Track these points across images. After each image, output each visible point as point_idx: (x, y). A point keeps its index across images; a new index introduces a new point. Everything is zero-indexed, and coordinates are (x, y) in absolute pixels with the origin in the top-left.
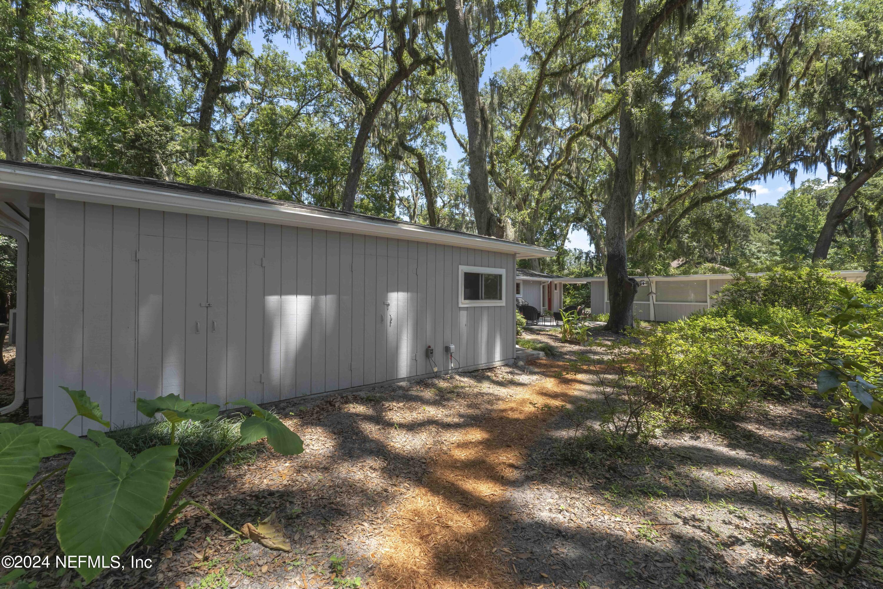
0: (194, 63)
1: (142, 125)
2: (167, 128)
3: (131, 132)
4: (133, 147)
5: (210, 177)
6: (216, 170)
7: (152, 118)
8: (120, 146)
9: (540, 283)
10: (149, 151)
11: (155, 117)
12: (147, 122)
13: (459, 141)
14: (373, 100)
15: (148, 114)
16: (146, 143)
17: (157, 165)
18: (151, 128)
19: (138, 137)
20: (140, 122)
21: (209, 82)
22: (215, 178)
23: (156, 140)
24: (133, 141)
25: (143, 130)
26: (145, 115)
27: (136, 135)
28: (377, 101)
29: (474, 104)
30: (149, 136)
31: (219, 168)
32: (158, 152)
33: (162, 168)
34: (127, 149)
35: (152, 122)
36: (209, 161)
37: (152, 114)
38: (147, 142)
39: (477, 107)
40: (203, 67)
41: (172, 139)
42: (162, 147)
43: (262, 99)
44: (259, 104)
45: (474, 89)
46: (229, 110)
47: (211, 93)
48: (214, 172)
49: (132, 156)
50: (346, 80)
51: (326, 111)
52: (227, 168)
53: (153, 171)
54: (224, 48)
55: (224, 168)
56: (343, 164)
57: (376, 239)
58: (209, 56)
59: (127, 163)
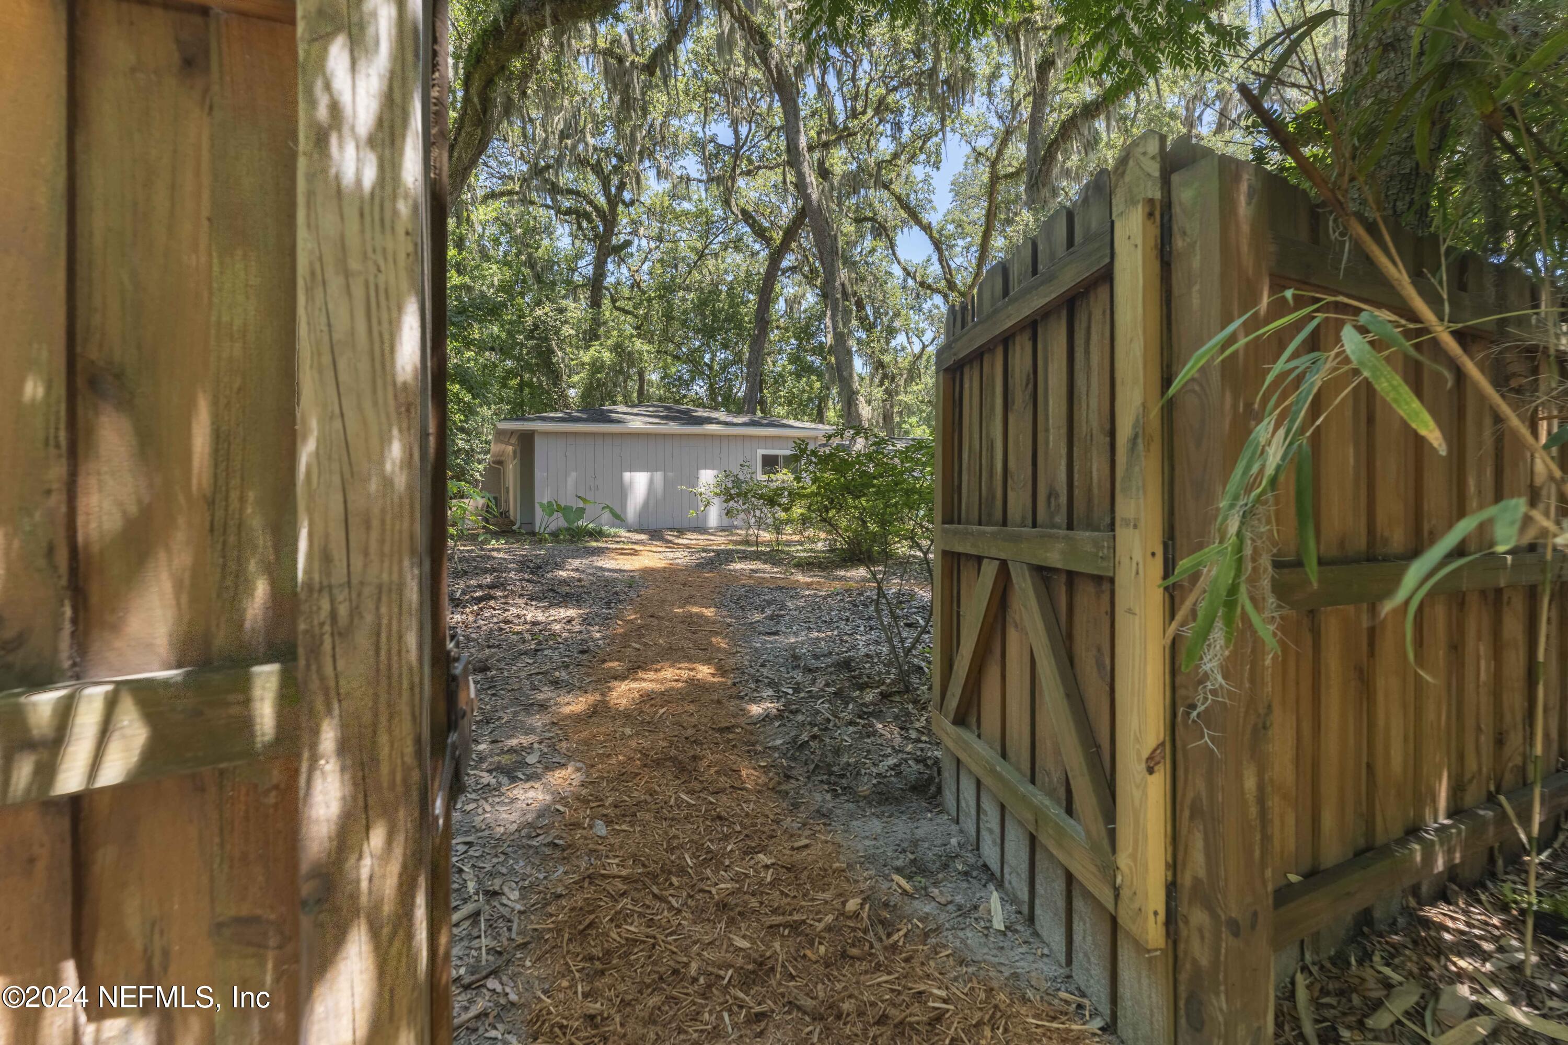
0: (585, 224)
1: (539, 312)
2: (561, 311)
3: (530, 322)
4: (533, 338)
6: (608, 354)
7: (547, 303)
10: (547, 339)
11: (550, 300)
12: (544, 308)
14: (778, 242)
15: (544, 299)
16: (543, 332)
17: (553, 352)
18: (546, 314)
19: (536, 327)
20: (537, 309)
21: (600, 244)
23: (552, 326)
24: (532, 331)
25: (540, 318)
26: (541, 301)
27: (534, 324)
28: (783, 242)
29: (834, 280)
30: (545, 323)
31: (612, 352)
32: (553, 339)
33: (557, 355)
34: (528, 340)
35: (547, 307)
36: (601, 344)
37: (548, 299)
38: (544, 330)
39: (837, 283)
40: (594, 228)
41: (566, 322)
42: (557, 333)
43: (661, 241)
44: (657, 247)
45: (833, 266)
46: (623, 260)
47: (602, 258)
48: (607, 356)
49: (532, 347)
50: (746, 222)
51: (737, 244)
52: (618, 349)
53: (549, 358)
54: (614, 202)
55: (616, 350)
56: (750, 322)
57: (689, 436)
58: (598, 216)
59: (528, 353)
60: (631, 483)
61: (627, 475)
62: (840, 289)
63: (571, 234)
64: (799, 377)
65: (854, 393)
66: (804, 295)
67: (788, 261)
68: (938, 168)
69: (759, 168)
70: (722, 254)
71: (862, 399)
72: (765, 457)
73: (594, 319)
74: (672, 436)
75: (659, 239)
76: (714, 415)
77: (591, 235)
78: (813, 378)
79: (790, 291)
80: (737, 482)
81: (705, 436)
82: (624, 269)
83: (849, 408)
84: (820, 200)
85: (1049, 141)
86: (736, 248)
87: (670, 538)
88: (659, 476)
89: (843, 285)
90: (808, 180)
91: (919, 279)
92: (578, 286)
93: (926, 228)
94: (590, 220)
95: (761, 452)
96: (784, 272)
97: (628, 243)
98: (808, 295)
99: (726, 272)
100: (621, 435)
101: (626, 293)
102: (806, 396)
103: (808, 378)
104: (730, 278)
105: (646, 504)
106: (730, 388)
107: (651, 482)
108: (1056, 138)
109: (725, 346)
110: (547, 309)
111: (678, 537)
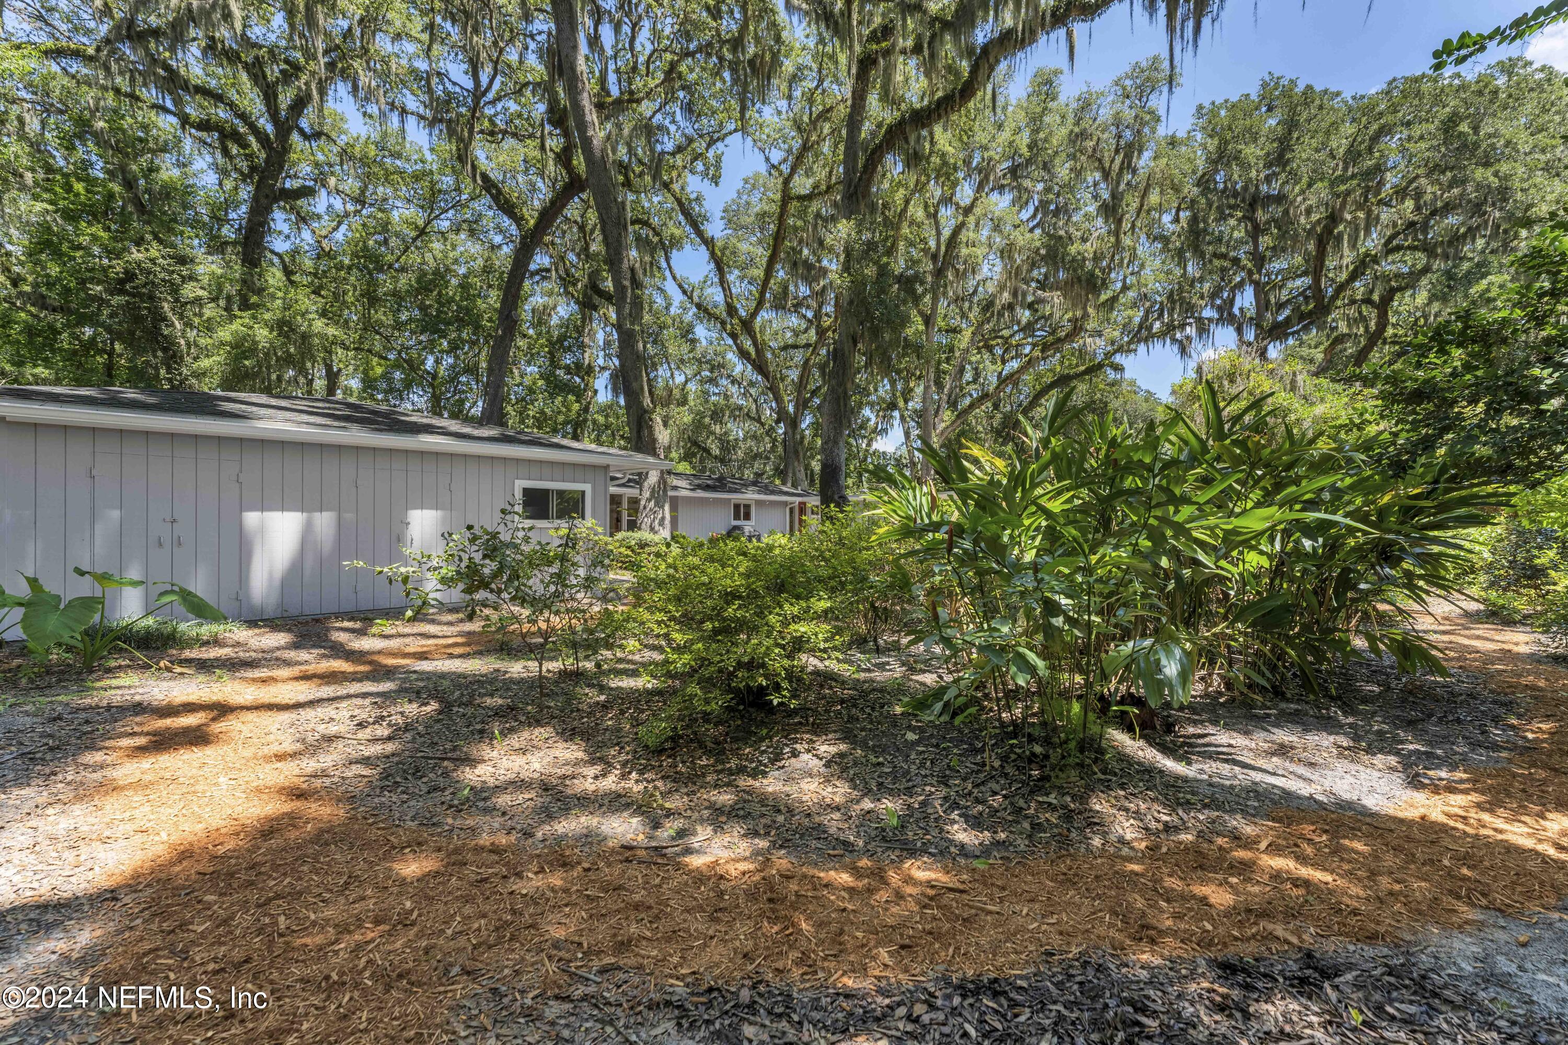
0: (234, 149)
1: (137, 255)
2: (182, 260)
3: (119, 267)
4: (122, 292)
5: (255, 343)
6: (265, 332)
7: (155, 244)
8: (99, 288)
9: (785, 504)
10: (151, 298)
11: (160, 241)
12: (147, 250)
13: (680, 286)
14: (532, 222)
15: (148, 237)
16: (144, 286)
17: (165, 319)
18: (153, 261)
19: (130, 276)
20: (134, 250)
21: (259, 182)
22: (263, 344)
23: (163, 280)
24: (122, 282)
25: (139, 264)
26: (142, 238)
27: (126, 272)
28: (537, 226)
29: (621, 261)
30: (149, 273)
31: (272, 330)
32: (166, 300)
33: (173, 325)
34: (112, 294)
35: (155, 251)
36: (254, 317)
37: (156, 237)
38: (146, 284)
39: (625, 265)
40: (249, 157)
41: (192, 278)
42: (175, 290)
43: (363, 203)
44: (357, 212)
45: (619, 242)
46: (304, 220)
47: (264, 201)
48: (262, 335)
49: (120, 306)
50: (489, 191)
51: (473, 229)
52: (284, 327)
53: (157, 329)
54: (284, 128)
55: (280, 328)
56: (490, 320)
57: (391, 452)
58: (259, 140)
59: (111, 316)
60: (262, 529)
61: (252, 518)
62: (629, 276)
63: (215, 166)
64: (552, 396)
65: (645, 411)
66: (555, 307)
67: (541, 260)
68: (717, 184)
69: (504, 132)
70: (452, 236)
71: (659, 420)
72: (527, 492)
73: (244, 282)
74: (358, 450)
75: (360, 200)
76: (436, 422)
77: (244, 165)
78: (571, 397)
79: (538, 300)
80: (493, 548)
81: (422, 454)
82: (306, 235)
83: (639, 432)
84: (604, 150)
85: (871, 147)
86: (472, 233)
87: (342, 637)
88: (325, 521)
89: (632, 270)
90: (588, 118)
91: (696, 299)
92: (227, 243)
93: (709, 243)
94: (244, 145)
95: (521, 484)
96: (533, 274)
97: (307, 192)
98: (559, 309)
99: (456, 261)
100: (241, 442)
101: (308, 264)
102: (561, 418)
103: (565, 398)
104: (462, 270)
105: (296, 568)
106: (462, 402)
107: (307, 531)
108: (881, 143)
109: (454, 348)
110: (153, 253)
111: (361, 633)
